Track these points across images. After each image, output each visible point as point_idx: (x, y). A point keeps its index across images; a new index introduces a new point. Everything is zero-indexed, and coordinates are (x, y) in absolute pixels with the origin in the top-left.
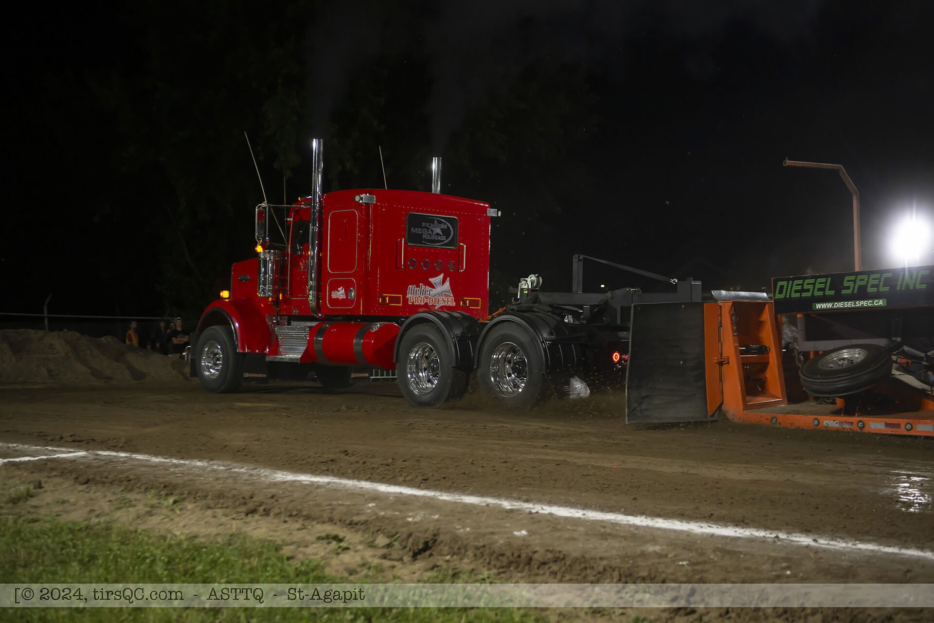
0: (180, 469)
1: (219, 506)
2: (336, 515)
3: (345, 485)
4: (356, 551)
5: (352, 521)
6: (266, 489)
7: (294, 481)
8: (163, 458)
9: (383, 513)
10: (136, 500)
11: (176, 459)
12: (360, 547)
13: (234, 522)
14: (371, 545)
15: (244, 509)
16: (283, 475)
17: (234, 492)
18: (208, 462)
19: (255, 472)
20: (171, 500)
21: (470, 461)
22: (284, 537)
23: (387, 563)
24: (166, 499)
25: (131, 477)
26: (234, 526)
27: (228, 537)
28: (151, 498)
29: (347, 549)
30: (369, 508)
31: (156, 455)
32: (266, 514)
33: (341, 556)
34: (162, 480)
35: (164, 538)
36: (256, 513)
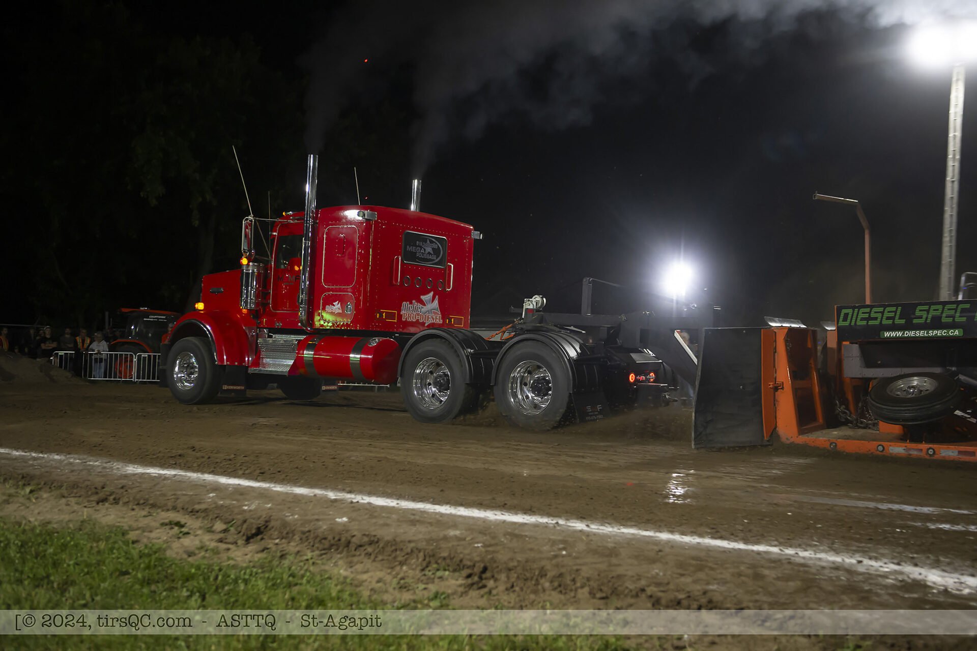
3: (190, 477)
4: (196, 536)
5: (193, 509)
6: (117, 480)
7: (143, 474)
8: (23, 452)
9: (222, 502)
11: (35, 453)
12: (199, 532)
13: (85, 509)
14: (210, 530)
15: (95, 498)
16: (134, 467)
17: (88, 483)
18: (65, 456)
19: (108, 465)
20: (27, 490)
21: (303, 457)
23: (223, 546)
26: (85, 513)
27: (79, 523)
29: (188, 533)
30: (210, 498)
32: (116, 502)
33: (181, 540)
36: (107, 502)
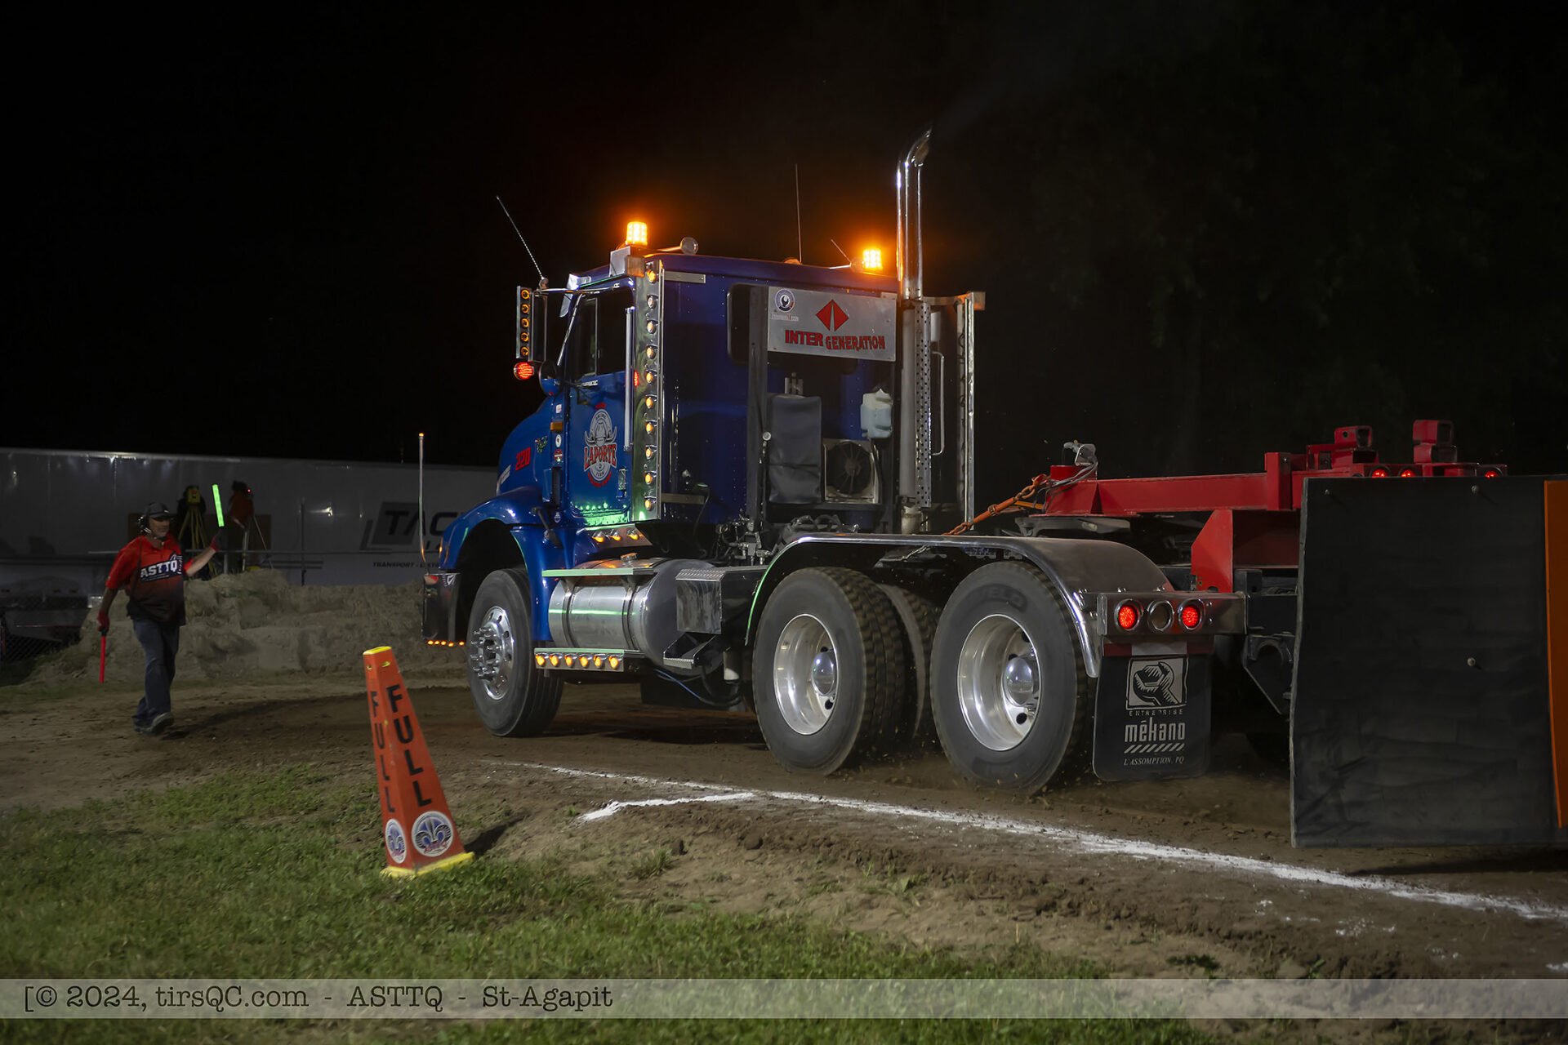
0: (916, 825)
1: (989, 894)
10: (842, 879)
22: (1107, 954)
24: (894, 880)
25: (833, 838)
31: (873, 799)
34: (886, 846)
35: (894, 948)
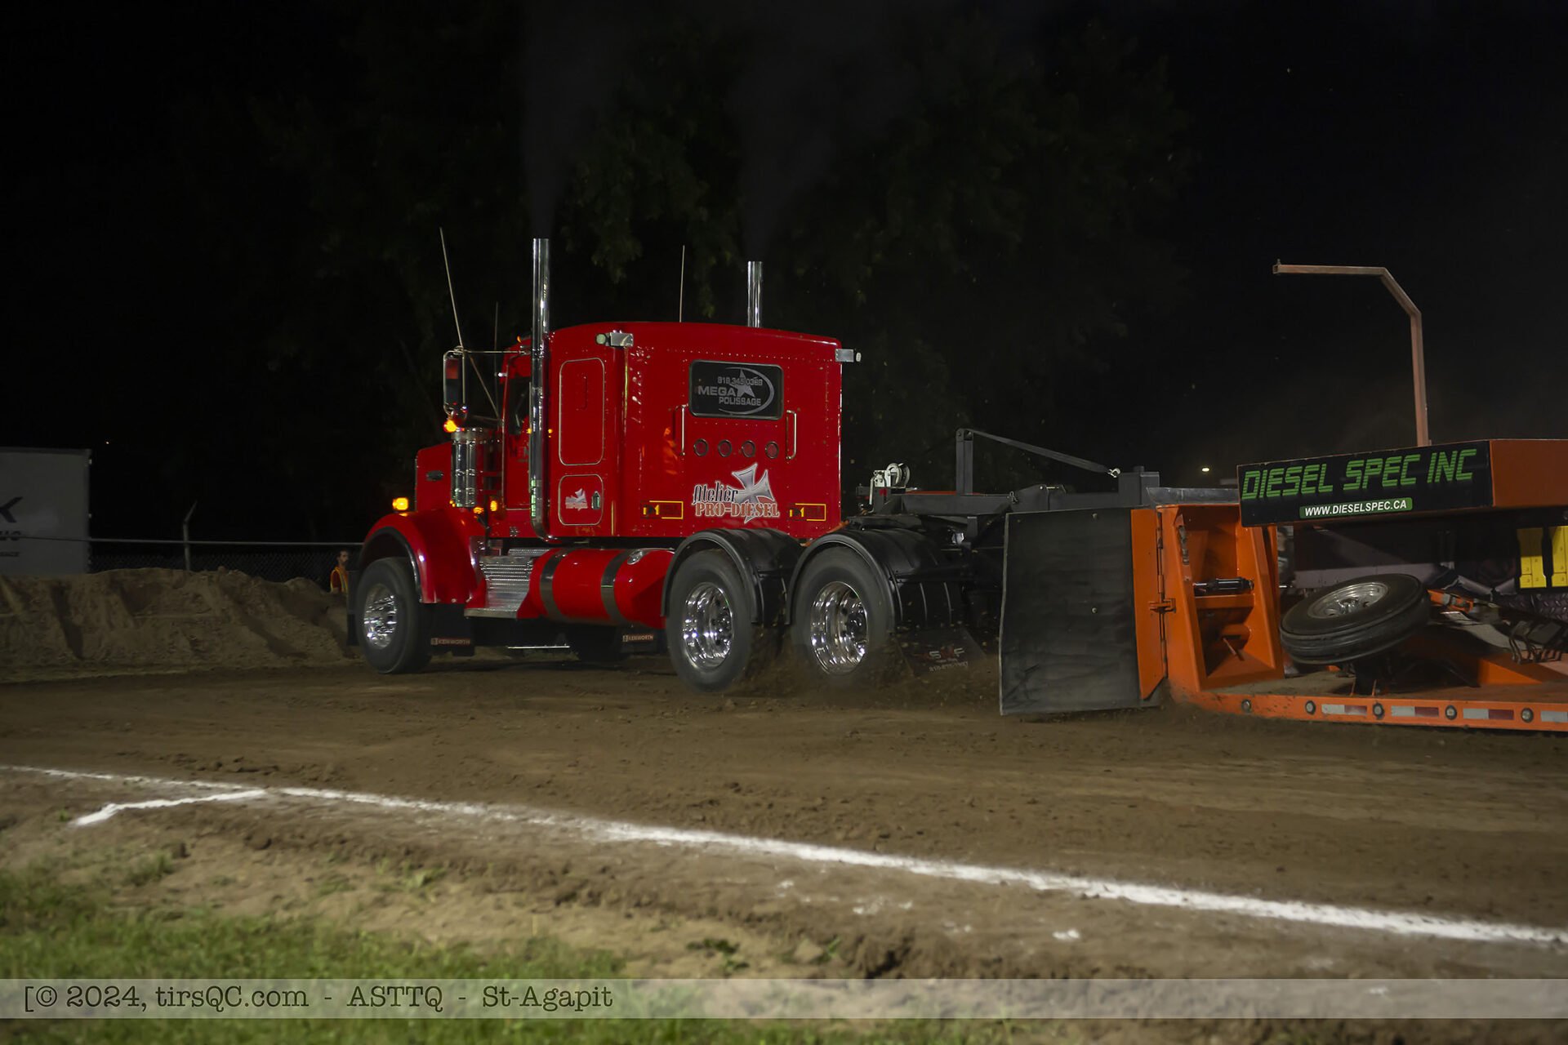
0: (435, 819)
1: (507, 887)
2: (722, 903)
3: (737, 848)
4: (761, 971)
5: (751, 914)
6: (592, 854)
7: (642, 842)
8: (403, 799)
9: (808, 900)
10: (355, 877)
11: (426, 801)
12: (768, 962)
13: (535, 917)
14: (789, 959)
15: (552, 892)
16: (622, 829)
17: (536, 862)
18: (485, 807)
19: (569, 824)
20: (419, 877)
21: (968, 800)
22: (628, 944)
24: (410, 876)
25: (347, 835)
26: (535, 925)
27: (524, 945)
28: (382, 874)
29: (744, 965)
30: (782, 890)
31: (390, 793)
32: (593, 902)
34: (402, 841)
35: (408, 947)
36: (575, 901)
